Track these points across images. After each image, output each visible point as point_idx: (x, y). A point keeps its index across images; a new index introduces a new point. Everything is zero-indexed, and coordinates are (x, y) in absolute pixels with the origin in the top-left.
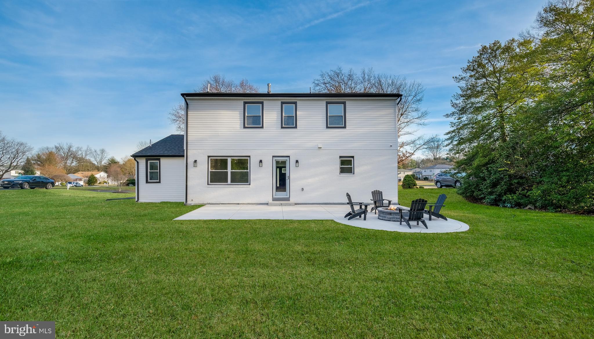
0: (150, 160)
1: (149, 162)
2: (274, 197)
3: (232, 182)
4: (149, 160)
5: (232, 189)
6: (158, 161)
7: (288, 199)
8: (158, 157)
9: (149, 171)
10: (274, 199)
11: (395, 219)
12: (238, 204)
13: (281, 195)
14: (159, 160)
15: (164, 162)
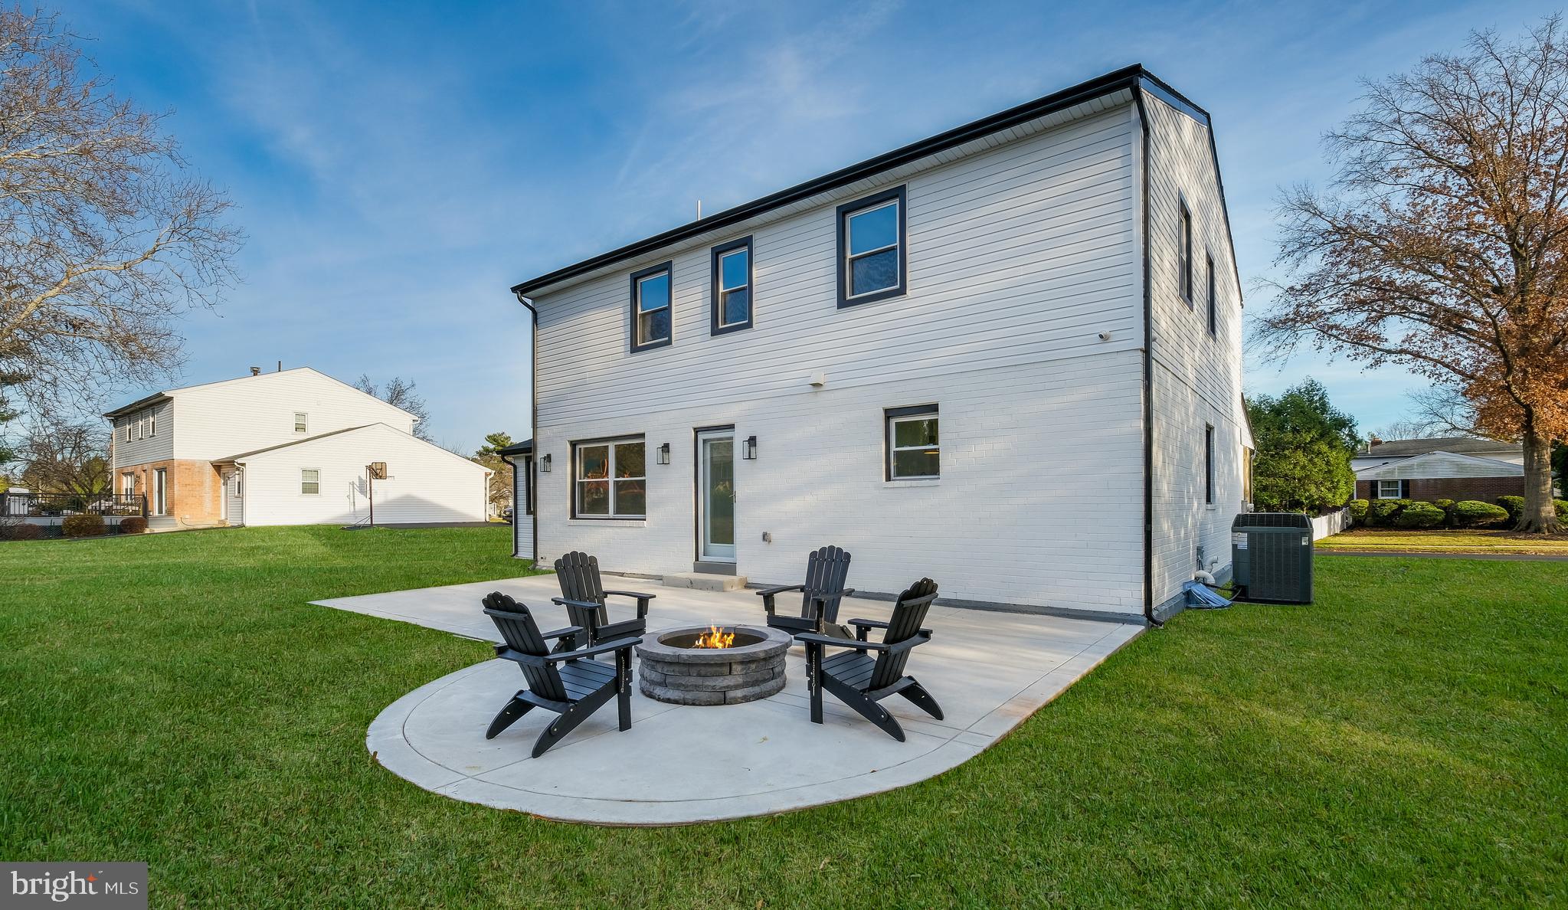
2: (702, 558)
3: (618, 511)
7: (732, 569)
10: (700, 568)
12: (622, 575)
13: (718, 553)
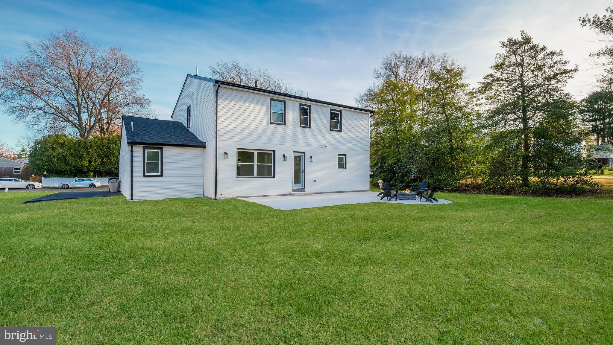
0: (148, 149)
1: (146, 151)
2: (294, 188)
3: (257, 175)
4: (146, 149)
5: (259, 181)
6: (159, 151)
7: (304, 190)
8: (160, 146)
9: (146, 161)
11: (412, 199)
12: (265, 196)
13: (298, 186)
14: (161, 149)
15: (168, 151)
